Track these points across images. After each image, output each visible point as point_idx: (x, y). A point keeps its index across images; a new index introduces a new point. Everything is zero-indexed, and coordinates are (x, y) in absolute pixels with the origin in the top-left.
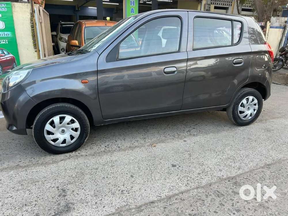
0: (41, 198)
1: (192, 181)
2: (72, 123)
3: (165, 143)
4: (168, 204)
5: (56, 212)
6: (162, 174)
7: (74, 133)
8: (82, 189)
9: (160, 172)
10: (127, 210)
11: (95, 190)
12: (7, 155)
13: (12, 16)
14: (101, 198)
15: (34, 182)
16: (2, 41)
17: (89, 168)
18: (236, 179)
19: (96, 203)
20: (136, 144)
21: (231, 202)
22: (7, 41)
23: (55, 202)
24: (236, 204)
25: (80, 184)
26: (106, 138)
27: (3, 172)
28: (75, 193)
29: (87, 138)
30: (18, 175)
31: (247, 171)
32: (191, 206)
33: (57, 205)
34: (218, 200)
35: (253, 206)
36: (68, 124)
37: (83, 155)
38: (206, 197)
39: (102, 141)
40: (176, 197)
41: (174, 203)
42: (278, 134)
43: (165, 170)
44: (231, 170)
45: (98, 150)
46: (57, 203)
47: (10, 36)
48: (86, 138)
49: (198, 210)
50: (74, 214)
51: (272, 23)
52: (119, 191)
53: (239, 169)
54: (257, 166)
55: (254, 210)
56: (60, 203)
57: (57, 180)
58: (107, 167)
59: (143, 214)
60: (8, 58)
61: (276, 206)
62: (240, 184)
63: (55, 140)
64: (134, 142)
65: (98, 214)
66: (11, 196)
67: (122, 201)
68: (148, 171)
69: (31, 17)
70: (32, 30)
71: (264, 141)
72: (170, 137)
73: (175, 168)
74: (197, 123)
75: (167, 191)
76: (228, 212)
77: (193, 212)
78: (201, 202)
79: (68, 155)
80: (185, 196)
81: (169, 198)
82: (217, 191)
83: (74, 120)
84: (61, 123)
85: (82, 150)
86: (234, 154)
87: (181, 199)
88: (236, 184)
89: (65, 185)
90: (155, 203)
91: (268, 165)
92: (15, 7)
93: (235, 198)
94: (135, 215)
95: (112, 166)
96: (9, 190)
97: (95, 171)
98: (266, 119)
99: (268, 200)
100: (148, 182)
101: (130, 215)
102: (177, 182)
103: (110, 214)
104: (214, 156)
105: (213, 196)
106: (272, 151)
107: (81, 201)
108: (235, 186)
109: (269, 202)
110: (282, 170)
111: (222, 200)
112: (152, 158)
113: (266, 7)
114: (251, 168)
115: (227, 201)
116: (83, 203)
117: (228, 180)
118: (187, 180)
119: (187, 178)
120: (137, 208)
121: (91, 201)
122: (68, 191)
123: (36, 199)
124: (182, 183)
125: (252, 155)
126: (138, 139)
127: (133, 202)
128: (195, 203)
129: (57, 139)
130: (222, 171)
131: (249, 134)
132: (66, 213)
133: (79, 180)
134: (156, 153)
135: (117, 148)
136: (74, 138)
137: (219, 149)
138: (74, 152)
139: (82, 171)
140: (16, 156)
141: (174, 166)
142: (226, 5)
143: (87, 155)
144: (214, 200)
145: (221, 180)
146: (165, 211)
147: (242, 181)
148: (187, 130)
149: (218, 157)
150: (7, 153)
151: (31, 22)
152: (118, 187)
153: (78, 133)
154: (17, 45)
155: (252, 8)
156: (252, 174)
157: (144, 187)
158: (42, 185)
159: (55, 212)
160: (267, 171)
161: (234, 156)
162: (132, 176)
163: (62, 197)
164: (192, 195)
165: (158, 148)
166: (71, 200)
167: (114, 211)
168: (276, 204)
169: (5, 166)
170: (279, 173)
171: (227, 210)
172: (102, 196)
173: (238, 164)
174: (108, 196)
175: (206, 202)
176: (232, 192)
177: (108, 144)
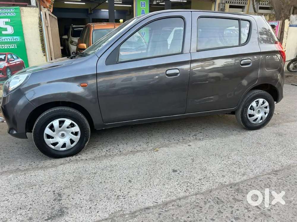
0: (36, 201)
1: (192, 187)
2: (72, 127)
3: (168, 147)
4: (164, 210)
5: (50, 217)
6: (161, 179)
7: (74, 137)
8: (78, 194)
9: (160, 178)
10: (121, 216)
11: (90, 195)
12: (9, 159)
13: (21, 20)
14: (96, 203)
15: (31, 186)
16: (11, 45)
17: (88, 172)
18: (238, 185)
19: (90, 208)
20: (138, 148)
21: (230, 210)
22: (16, 45)
23: (49, 206)
24: (235, 212)
25: (76, 189)
26: (108, 142)
27: (3, 175)
28: (70, 197)
29: (88, 142)
30: (16, 179)
31: (252, 177)
32: (188, 212)
33: (51, 209)
34: (216, 207)
35: (253, 214)
36: (68, 128)
37: (83, 159)
38: (204, 204)
39: (104, 145)
40: (173, 203)
41: (170, 209)
42: (290, 139)
43: (165, 175)
44: (234, 176)
45: (98, 154)
46: (52, 207)
47: (18, 41)
48: (86, 142)
49: (194, 217)
50: (67, 218)
51: (291, 22)
52: (115, 196)
53: (244, 175)
54: (263, 172)
55: (254, 218)
56: (54, 207)
57: (54, 184)
58: (105, 171)
59: (136, 220)
60: (17, 63)
61: (279, 214)
62: (243, 190)
63: (55, 144)
64: (137, 147)
65: (91, 219)
66: (7, 199)
67: (117, 206)
68: (147, 176)
69: (40, 21)
70: (41, 34)
71: (275, 146)
72: (175, 142)
73: (176, 173)
74: (205, 127)
75: (165, 196)
76: (226, 219)
77: (189, 218)
78: (198, 209)
79: (68, 159)
80: (183, 202)
81: (166, 204)
82: (217, 198)
83: (73, 124)
84: (60, 127)
85: (83, 154)
86: (240, 160)
87: (178, 205)
88: (238, 190)
89: (61, 189)
90: (150, 209)
91: (276, 171)
92: (23, 11)
93: (235, 205)
94: (127, 221)
95: (111, 171)
96: (7, 193)
97: (93, 175)
98: (279, 123)
99: (271, 208)
100: (146, 187)
101: (123, 220)
102: (176, 188)
103: (103, 220)
104: (218, 161)
105: (212, 203)
106: (281, 157)
107: (76, 206)
108: (236, 193)
109: (271, 210)
110: (290, 176)
111: (220, 208)
112: (153, 163)
113: (283, 4)
114: (256, 174)
115: (226, 208)
116: (77, 208)
117: (230, 187)
118: (187, 185)
119: (187, 184)
120: (131, 214)
121: (85, 206)
122: (63, 195)
123: (31, 203)
124: (181, 189)
125: (260, 161)
126: (141, 143)
127: (128, 208)
128: (192, 209)
129: (57, 143)
130: (225, 177)
131: (259, 138)
132: (59, 218)
133: (76, 185)
134: (157, 158)
135: (118, 152)
136: (74, 142)
137: (225, 154)
138: (74, 156)
139: (80, 175)
140: (17, 159)
141: (174, 171)
142: (242, 3)
143: (87, 159)
144: (212, 207)
145: (222, 186)
146: (159, 217)
147: (245, 188)
148: (194, 135)
149: (222, 163)
150: (9, 157)
151: (39, 27)
152: (115, 192)
153: (79, 137)
154: (26, 49)
155: (270, 6)
156: (257, 181)
157: (141, 193)
158: (39, 189)
159: (48, 217)
160: (274, 177)
161: (240, 161)
162: (130, 181)
163: (57, 201)
164: (190, 201)
165: (160, 152)
166: (66, 204)
167: (107, 216)
168: (279, 212)
169: (5, 169)
170: (286, 180)
171: (225, 218)
172: (97, 200)
173: (242, 170)
174: (103, 201)
175: (203, 209)
176: (233, 199)
177: (110, 148)
